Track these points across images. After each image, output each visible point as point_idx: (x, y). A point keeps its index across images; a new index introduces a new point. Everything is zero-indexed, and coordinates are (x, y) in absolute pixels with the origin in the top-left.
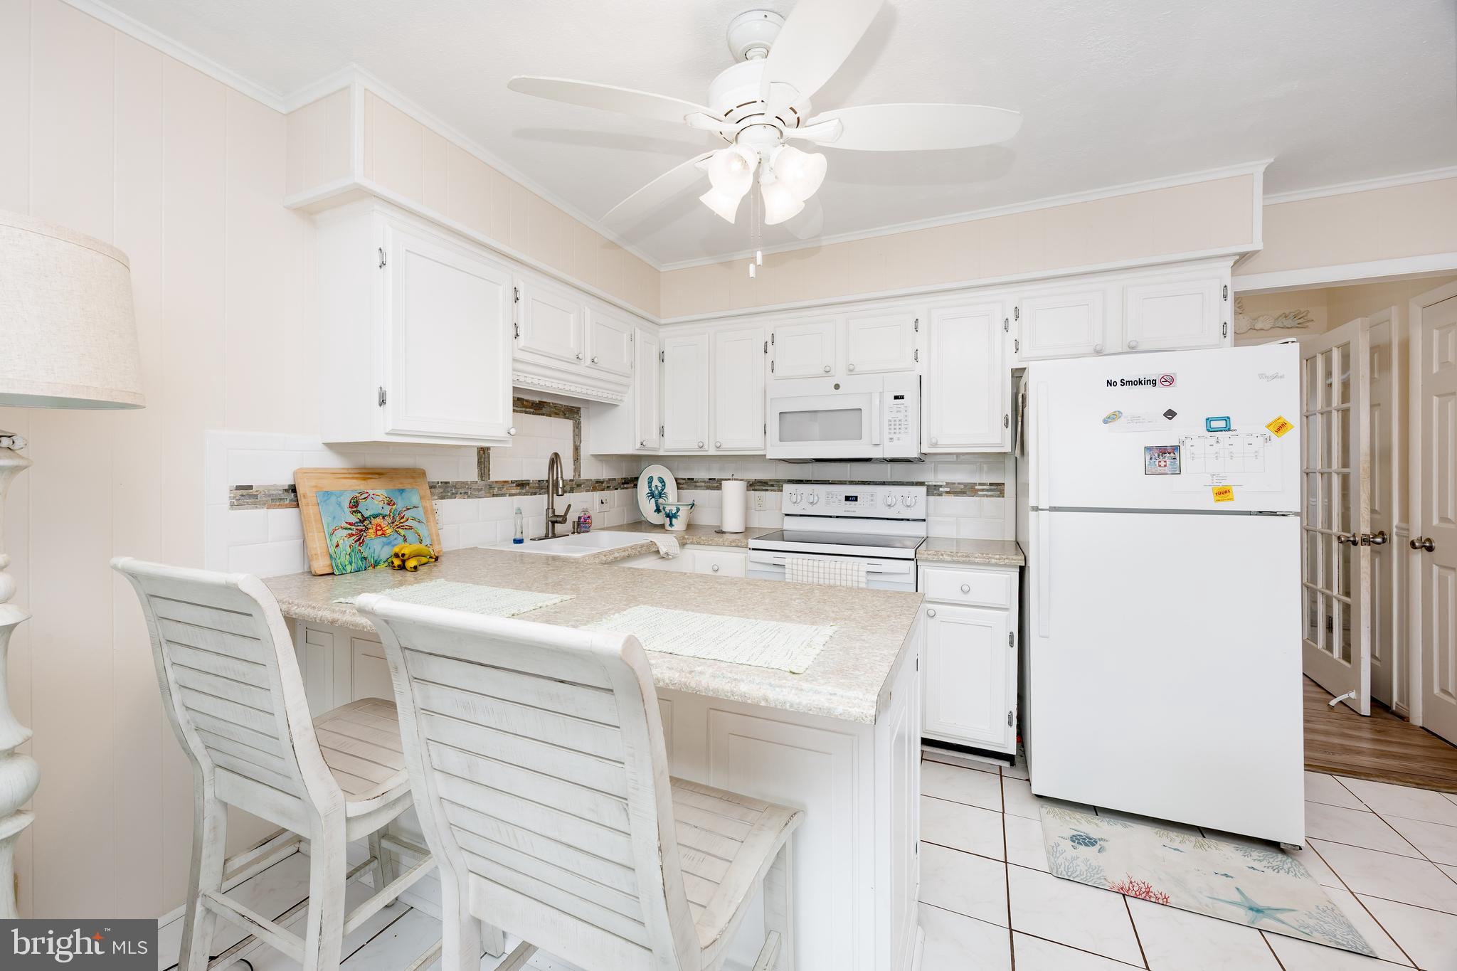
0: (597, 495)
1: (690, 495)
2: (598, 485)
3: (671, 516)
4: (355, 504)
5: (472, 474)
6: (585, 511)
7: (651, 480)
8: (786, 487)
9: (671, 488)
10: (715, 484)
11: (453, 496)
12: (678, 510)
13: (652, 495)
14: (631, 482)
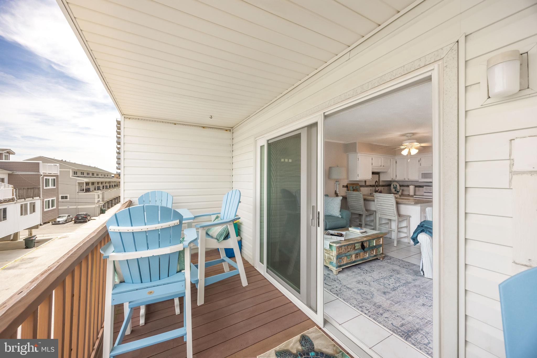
0: (383, 188)
1: (402, 188)
2: (383, 186)
3: (398, 192)
4: (353, 188)
5: (364, 184)
6: (381, 190)
7: (394, 185)
8: (424, 187)
9: (398, 187)
10: (408, 186)
11: (362, 187)
12: (400, 191)
13: (394, 188)
14: (390, 185)
